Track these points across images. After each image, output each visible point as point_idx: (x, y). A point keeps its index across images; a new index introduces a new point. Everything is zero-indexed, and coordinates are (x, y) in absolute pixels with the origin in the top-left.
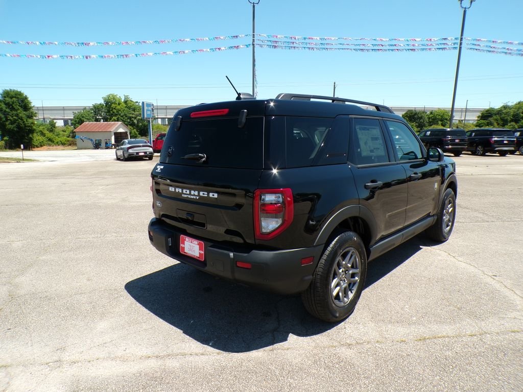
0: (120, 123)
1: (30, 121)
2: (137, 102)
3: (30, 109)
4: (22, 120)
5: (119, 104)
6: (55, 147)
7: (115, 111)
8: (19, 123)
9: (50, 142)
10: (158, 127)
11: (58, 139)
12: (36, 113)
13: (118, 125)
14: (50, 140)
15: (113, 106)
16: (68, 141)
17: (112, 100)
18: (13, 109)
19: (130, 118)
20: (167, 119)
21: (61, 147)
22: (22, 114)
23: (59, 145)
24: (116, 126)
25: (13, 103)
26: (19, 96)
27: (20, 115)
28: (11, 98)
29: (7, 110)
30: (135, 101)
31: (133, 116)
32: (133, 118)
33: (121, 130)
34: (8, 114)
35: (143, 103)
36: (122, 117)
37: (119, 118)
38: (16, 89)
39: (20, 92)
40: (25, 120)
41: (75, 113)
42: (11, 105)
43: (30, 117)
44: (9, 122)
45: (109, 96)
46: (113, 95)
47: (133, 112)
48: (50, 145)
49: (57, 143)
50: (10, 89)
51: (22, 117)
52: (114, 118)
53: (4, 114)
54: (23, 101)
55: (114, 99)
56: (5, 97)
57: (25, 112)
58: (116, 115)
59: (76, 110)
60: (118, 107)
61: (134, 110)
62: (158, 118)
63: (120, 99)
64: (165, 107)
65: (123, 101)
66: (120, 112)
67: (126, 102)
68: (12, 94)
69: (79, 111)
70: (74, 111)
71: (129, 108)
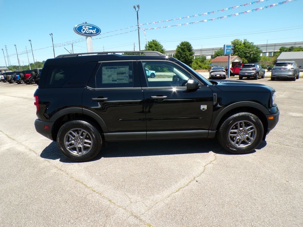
0: (237, 56)
1: (191, 57)
2: (252, 43)
3: (191, 51)
4: (187, 56)
5: (240, 45)
6: (201, 70)
7: (237, 49)
8: (186, 58)
9: (200, 68)
10: (265, 58)
11: (204, 66)
12: (194, 53)
13: (235, 57)
14: (200, 66)
15: (237, 46)
16: (209, 67)
17: (237, 42)
18: (184, 51)
19: (245, 53)
20: (273, 53)
21: (204, 70)
22: (188, 53)
23: (204, 69)
24: (234, 59)
25: (184, 48)
26: (187, 45)
27: (187, 54)
28: (184, 46)
29: (182, 52)
30: (250, 42)
31: (248, 52)
32: (247, 53)
33: (237, 61)
34: (182, 54)
35: (224, 45)
36: (241, 52)
37: (239, 53)
38: (186, 41)
39: (188, 42)
40: (188, 57)
41: (216, 52)
42: (184, 49)
43: (191, 55)
44: (182, 57)
45: (235, 41)
46: (237, 40)
47: (248, 49)
48: (199, 69)
49: (203, 68)
50: (184, 42)
51: (187, 55)
52: (236, 53)
53: (180, 54)
54: (189, 47)
55: (238, 42)
56: (181, 46)
57: (189, 53)
58: (237, 52)
59: (217, 49)
60: (240, 47)
61: (249, 48)
62: (266, 52)
63: (241, 42)
64: (274, 45)
65: (243, 43)
66: (240, 50)
67: (244, 43)
68: (185, 44)
69: (218, 50)
70: (215, 51)
71: (246, 47)
